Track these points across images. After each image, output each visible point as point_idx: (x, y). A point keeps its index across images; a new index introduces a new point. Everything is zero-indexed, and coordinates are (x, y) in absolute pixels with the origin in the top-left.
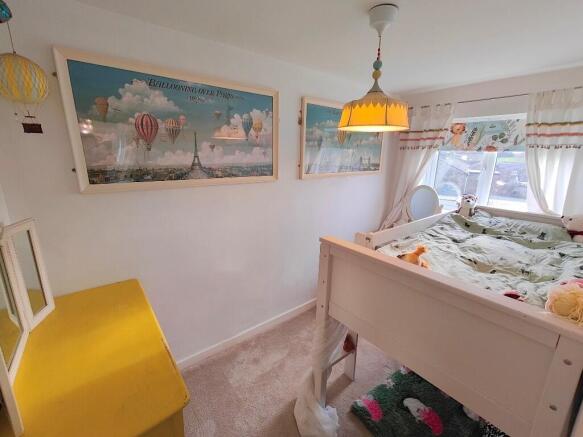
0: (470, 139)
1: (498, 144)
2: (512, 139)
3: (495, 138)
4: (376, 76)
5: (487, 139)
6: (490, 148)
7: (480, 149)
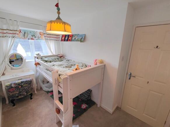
0: (24, 35)
1: (34, 38)
2: (37, 37)
3: (32, 36)
4: (59, 13)
5: (30, 36)
6: (32, 39)
7: (29, 39)
